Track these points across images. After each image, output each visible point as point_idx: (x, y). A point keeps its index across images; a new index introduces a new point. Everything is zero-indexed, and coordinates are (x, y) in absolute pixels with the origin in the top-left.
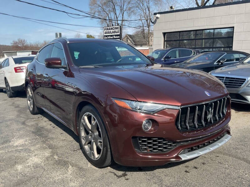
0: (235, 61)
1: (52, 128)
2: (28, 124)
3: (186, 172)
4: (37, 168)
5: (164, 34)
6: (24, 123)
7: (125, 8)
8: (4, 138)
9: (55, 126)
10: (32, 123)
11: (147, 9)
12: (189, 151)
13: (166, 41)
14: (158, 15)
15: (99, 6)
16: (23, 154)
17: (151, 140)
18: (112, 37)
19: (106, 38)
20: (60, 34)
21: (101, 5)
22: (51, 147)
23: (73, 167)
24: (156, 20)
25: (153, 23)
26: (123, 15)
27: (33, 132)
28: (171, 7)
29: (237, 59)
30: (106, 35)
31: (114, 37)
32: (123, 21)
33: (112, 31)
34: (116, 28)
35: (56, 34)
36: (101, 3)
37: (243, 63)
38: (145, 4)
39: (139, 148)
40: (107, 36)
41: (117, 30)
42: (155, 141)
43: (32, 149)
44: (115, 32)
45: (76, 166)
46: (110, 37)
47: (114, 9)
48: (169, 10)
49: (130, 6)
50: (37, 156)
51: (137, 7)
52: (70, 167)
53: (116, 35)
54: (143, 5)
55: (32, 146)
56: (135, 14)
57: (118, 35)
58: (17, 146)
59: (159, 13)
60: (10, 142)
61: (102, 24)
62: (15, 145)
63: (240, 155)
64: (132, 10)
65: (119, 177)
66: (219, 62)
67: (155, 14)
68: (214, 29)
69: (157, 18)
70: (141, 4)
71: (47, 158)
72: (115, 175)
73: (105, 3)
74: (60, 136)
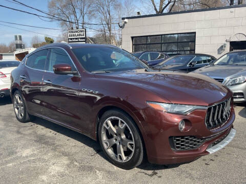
0: (203, 63)
1: (53, 135)
2: (24, 133)
3: (206, 164)
4: (63, 176)
5: (132, 38)
6: (18, 132)
7: (85, 11)
8: (7, 149)
9: (56, 133)
10: (29, 132)
11: (107, 13)
12: (213, 146)
13: (134, 45)
14: (126, 20)
15: (59, 8)
16: (39, 164)
17: (184, 138)
18: (77, 40)
19: (71, 41)
20: (20, 37)
21: (60, 8)
22: (65, 154)
23: (100, 171)
24: (124, 25)
25: (121, 27)
26: (83, 18)
27: (36, 141)
28: (139, 13)
29: (205, 61)
30: (71, 37)
31: (80, 40)
32: (83, 24)
33: (77, 34)
34: (81, 31)
35: (16, 37)
36: (60, 5)
37: (213, 65)
38: (105, 8)
39: (174, 147)
40: (71, 39)
41: (82, 33)
42: (187, 139)
43: (46, 157)
44: (80, 35)
45: (103, 170)
46: (75, 40)
47: (74, 12)
48: (137, 15)
49: (90, 9)
50: (55, 165)
51: (97, 10)
52: (98, 172)
53: (81, 38)
54: (103, 9)
55: (43, 155)
56: (95, 17)
57: (83, 38)
58: (27, 157)
59: (128, 18)
60: (16, 153)
61: (62, 26)
62: (24, 155)
63: (240, 146)
64: (93, 13)
65: (151, 175)
66: (191, 64)
67: (123, 19)
68: (178, 34)
69: (125, 23)
70: (102, 8)
71: (68, 166)
72: (146, 174)
73: (65, 6)
74: (68, 142)
